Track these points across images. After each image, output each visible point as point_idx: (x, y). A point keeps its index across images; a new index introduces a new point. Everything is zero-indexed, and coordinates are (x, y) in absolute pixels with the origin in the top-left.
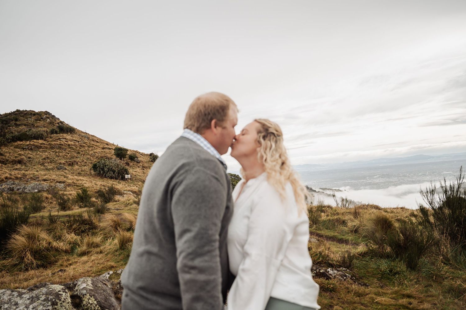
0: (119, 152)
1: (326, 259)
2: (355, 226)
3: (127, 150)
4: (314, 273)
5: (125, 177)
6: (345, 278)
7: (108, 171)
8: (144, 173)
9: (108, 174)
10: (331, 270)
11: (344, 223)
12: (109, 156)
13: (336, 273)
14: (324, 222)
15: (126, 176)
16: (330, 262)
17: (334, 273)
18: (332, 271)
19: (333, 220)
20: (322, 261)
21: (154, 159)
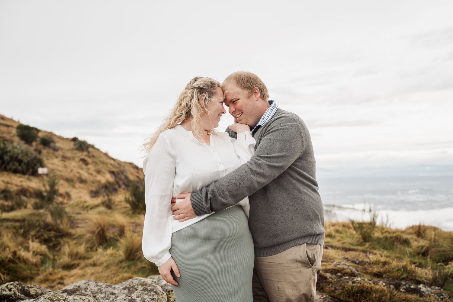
0: (26, 132)
1: (411, 275)
2: (423, 247)
3: (38, 131)
4: (404, 288)
5: (37, 171)
6: (441, 297)
7: (11, 160)
8: (65, 167)
9: (11, 166)
10: (423, 286)
11: (406, 242)
12: (8, 137)
13: (430, 291)
14: (379, 239)
15: (41, 171)
16: (417, 278)
17: (428, 291)
18: (424, 288)
19: (391, 238)
20: (407, 277)
21: (80, 146)
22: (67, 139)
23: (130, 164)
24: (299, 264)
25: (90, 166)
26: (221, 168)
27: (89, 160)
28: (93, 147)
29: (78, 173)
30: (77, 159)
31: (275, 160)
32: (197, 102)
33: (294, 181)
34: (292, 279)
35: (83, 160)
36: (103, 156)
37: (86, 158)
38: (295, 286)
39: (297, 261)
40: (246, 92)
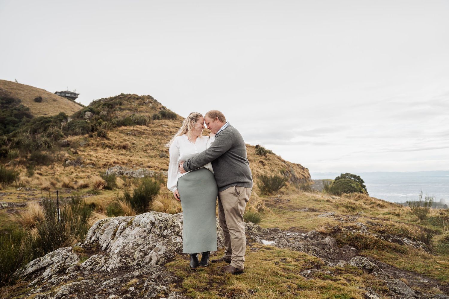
4: (391, 239)
6: (418, 247)
13: (411, 243)
17: (409, 242)
18: (407, 240)
21: (260, 152)
22: (252, 147)
23: (298, 165)
24: (232, 195)
25: (266, 167)
26: (196, 152)
27: (266, 162)
28: (270, 152)
29: (257, 171)
30: (257, 161)
31: (217, 149)
32: (190, 124)
33: (230, 158)
34: (229, 201)
35: (261, 162)
36: (276, 159)
37: (264, 161)
38: (230, 204)
39: (231, 193)
40: (212, 119)
